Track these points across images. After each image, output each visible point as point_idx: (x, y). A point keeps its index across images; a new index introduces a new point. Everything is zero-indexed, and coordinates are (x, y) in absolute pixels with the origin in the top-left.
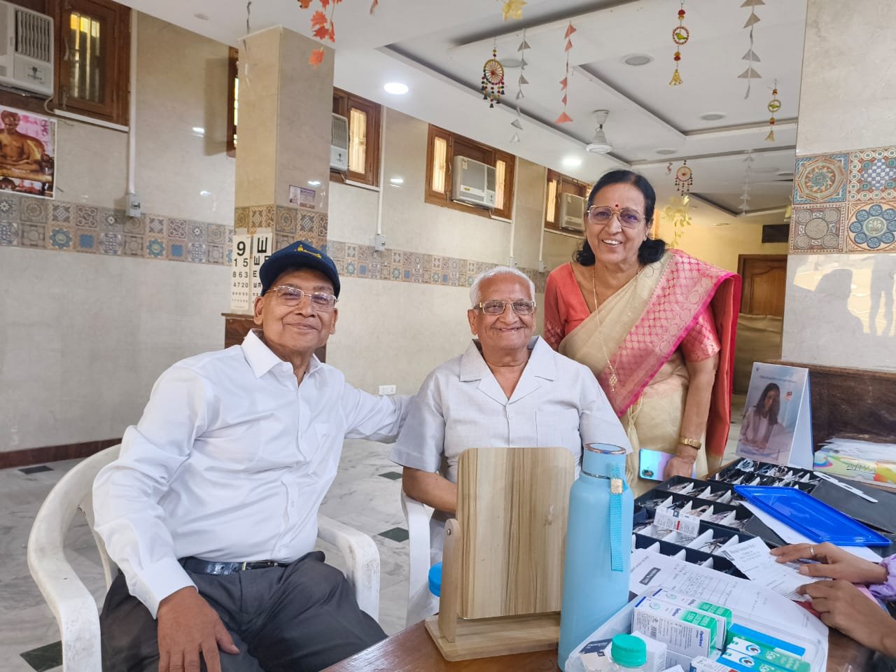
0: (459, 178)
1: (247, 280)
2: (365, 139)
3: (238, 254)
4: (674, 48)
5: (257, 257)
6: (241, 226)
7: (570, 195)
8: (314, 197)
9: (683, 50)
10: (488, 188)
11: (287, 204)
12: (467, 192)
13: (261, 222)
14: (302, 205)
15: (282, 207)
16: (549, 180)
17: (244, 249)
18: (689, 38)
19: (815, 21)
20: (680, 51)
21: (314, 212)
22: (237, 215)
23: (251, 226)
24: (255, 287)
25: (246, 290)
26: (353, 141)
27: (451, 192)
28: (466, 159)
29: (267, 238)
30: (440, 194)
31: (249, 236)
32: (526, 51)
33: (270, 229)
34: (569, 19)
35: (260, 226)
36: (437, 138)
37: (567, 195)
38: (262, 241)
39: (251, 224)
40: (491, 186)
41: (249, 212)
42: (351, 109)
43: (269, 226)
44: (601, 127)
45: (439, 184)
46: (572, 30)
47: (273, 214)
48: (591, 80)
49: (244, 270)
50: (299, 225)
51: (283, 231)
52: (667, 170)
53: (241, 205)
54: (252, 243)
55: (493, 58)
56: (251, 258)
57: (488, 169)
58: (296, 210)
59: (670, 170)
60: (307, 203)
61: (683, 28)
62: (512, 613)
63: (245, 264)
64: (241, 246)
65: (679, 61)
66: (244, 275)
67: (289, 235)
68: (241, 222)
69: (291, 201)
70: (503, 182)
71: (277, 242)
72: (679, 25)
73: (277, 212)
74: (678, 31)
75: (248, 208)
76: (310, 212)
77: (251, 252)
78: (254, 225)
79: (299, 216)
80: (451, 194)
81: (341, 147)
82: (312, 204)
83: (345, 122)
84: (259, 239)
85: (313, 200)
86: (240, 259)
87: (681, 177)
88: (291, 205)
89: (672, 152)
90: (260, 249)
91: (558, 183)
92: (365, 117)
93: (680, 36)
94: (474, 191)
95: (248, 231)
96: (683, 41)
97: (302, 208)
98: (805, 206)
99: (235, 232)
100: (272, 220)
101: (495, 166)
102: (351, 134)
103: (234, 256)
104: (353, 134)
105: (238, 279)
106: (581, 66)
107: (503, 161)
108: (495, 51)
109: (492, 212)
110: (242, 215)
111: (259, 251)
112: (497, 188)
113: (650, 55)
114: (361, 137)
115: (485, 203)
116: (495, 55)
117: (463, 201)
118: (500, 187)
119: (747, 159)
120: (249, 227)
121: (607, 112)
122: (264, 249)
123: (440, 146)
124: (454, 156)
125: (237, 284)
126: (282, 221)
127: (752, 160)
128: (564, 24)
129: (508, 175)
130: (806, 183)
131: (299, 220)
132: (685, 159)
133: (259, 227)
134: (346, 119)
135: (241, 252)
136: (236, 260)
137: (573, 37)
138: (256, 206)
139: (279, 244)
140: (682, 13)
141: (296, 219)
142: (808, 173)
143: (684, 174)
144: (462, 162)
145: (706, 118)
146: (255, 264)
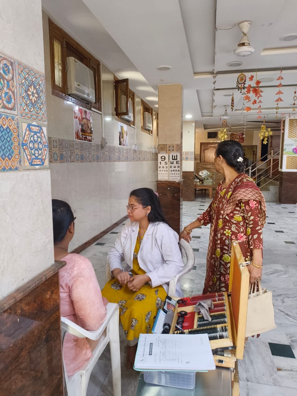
1: (167, 169)
5: (172, 161)
6: (162, 151)
17: (165, 158)
22: (160, 147)
24: (171, 171)
25: (167, 173)
29: (177, 155)
31: (167, 154)
35: (173, 150)
38: (175, 156)
39: (168, 150)
43: (178, 151)
47: (180, 147)
53: (162, 144)
54: (169, 157)
56: (169, 162)
63: (166, 164)
64: (163, 158)
66: (165, 167)
68: (162, 149)
75: (166, 145)
77: (169, 160)
84: (173, 155)
86: (163, 162)
87: (224, 123)
90: (174, 158)
95: (166, 152)
99: (159, 153)
103: (159, 160)
105: (162, 169)
110: (162, 147)
111: (173, 159)
122: (176, 158)
125: (161, 171)
135: (163, 160)
136: (160, 162)
138: (170, 144)
140: (295, 92)
143: (225, 122)
146: (171, 164)
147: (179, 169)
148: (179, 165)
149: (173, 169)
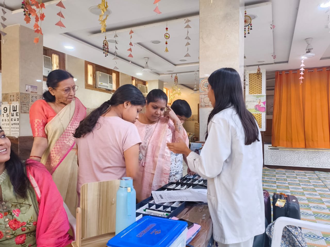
0: (98, 79)
1: (8, 122)
2: (59, 65)
3: (4, 112)
4: (165, 40)
5: (13, 113)
6: (5, 101)
7: (140, 85)
8: (37, 89)
9: (168, 41)
10: (110, 83)
11: (25, 92)
12: (102, 84)
13: (14, 99)
14: (31, 92)
15: (22, 93)
16: (132, 80)
17: (7, 110)
18: (170, 37)
19: (202, 37)
20: (167, 41)
21: (37, 95)
22: (3, 97)
23: (9, 101)
24: (12, 125)
25: (8, 126)
26: (54, 65)
27: (95, 84)
28: (100, 72)
29: (16, 106)
30: (91, 85)
31: (9, 105)
32: (117, 38)
33: (18, 102)
34: (131, 28)
36: (88, 65)
37: (139, 85)
38: (15, 107)
39: (9, 100)
40: (111, 82)
41: (8, 95)
42: (52, 54)
43: (17, 101)
44: (147, 63)
45: (90, 82)
46: (132, 32)
47: (19, 96)
48: (141, 48)
49: (7, 118)
50: (30, 100)
51: (24, 102)
52: (171, 77)
53: (4, 93)
54: (10, 107)
55: (105, 39)
56: (10, 113)
57: (109, 76)
58: (29, 94)
59: (172, 77)
60: (34, 91)
61: (167, 34)
62: (100, 234)
63: (7, 116)
64: (5, 109)
65: (167, 44)
66: (7, 120)
67: (26, 104)
68: (5, 99)
69: (27, 91)
70: (115, 81)
71: (21, 107)
72: (166, 33)
73: (20, 95)
74: (166, 35)
75: (8, 94)
76: (35, 95)
77: (10, 111)
78: (11, 100)
79: (31, 97)
80: (96, 85)
81: (49, 68)
82: (36, 91)
83: (50, 59)
84: (13, 106)
85: (37, 90)
86: (5, 114)
88: (27, 92)
89: (172, 71)
90: (14, 110)
91: (136, 81)
92: (59, 57)
93: (167, 36)
94: (104, 84)
95: (8, 103)
96: (168, 38)
97: (32, 93)
98: (203, 93)
99: (2, 103)
100: (19, 98)
101: (112, 75)
102: (53, 63)
103: (2, 112)
104: (54, 63)
105: (4, 122)
106: (137, 43)
107: (115, 73)
108: (106, 37)
109: (112, 91)
110: (5, 97)
111: (13, 111)
112: (113, 82)
113: (160, 40)
114: (57, 64)
115: (109, 88)
116: (106, 39)
117: (101, 88)
118: (114, 82)
119: (195, 74)
120: (8, 101)
121: (148, 58)
122: (15, 110)
123: (90, 68)
124: (96, 71)
125: (4, 124)
126: (23, 99)
127: (197, 74)
128: (129, 30)
129: (117, 78)
130: (203, 86)
131: (30, 98)
132: (176, 73)
133: (13, 101)
134: (50, 58)
135: (5, 111)
136: (3, 114)
137: (132, 34)
138: (11, 93)
139: (22, 108)
140: (167, 29)
141: (29, 98)
142: (203, 83)
143: (176, 78)
144: (99, 73)
145: (181, 60)
146: (12, 116)
147: (18, 122)
148: (18, 117)
149: (13, 122)
